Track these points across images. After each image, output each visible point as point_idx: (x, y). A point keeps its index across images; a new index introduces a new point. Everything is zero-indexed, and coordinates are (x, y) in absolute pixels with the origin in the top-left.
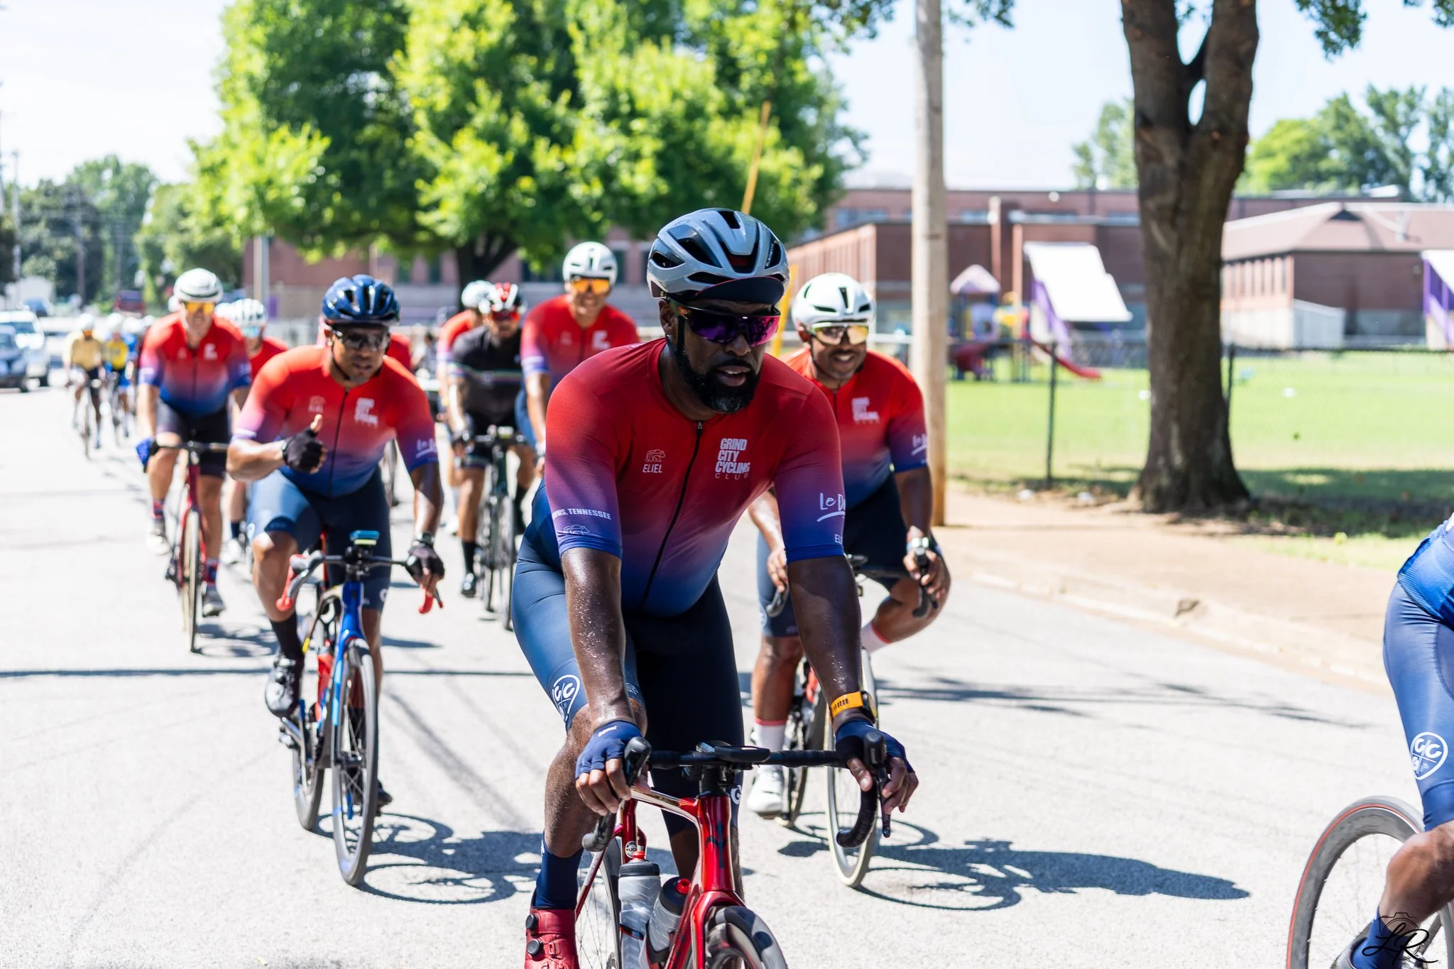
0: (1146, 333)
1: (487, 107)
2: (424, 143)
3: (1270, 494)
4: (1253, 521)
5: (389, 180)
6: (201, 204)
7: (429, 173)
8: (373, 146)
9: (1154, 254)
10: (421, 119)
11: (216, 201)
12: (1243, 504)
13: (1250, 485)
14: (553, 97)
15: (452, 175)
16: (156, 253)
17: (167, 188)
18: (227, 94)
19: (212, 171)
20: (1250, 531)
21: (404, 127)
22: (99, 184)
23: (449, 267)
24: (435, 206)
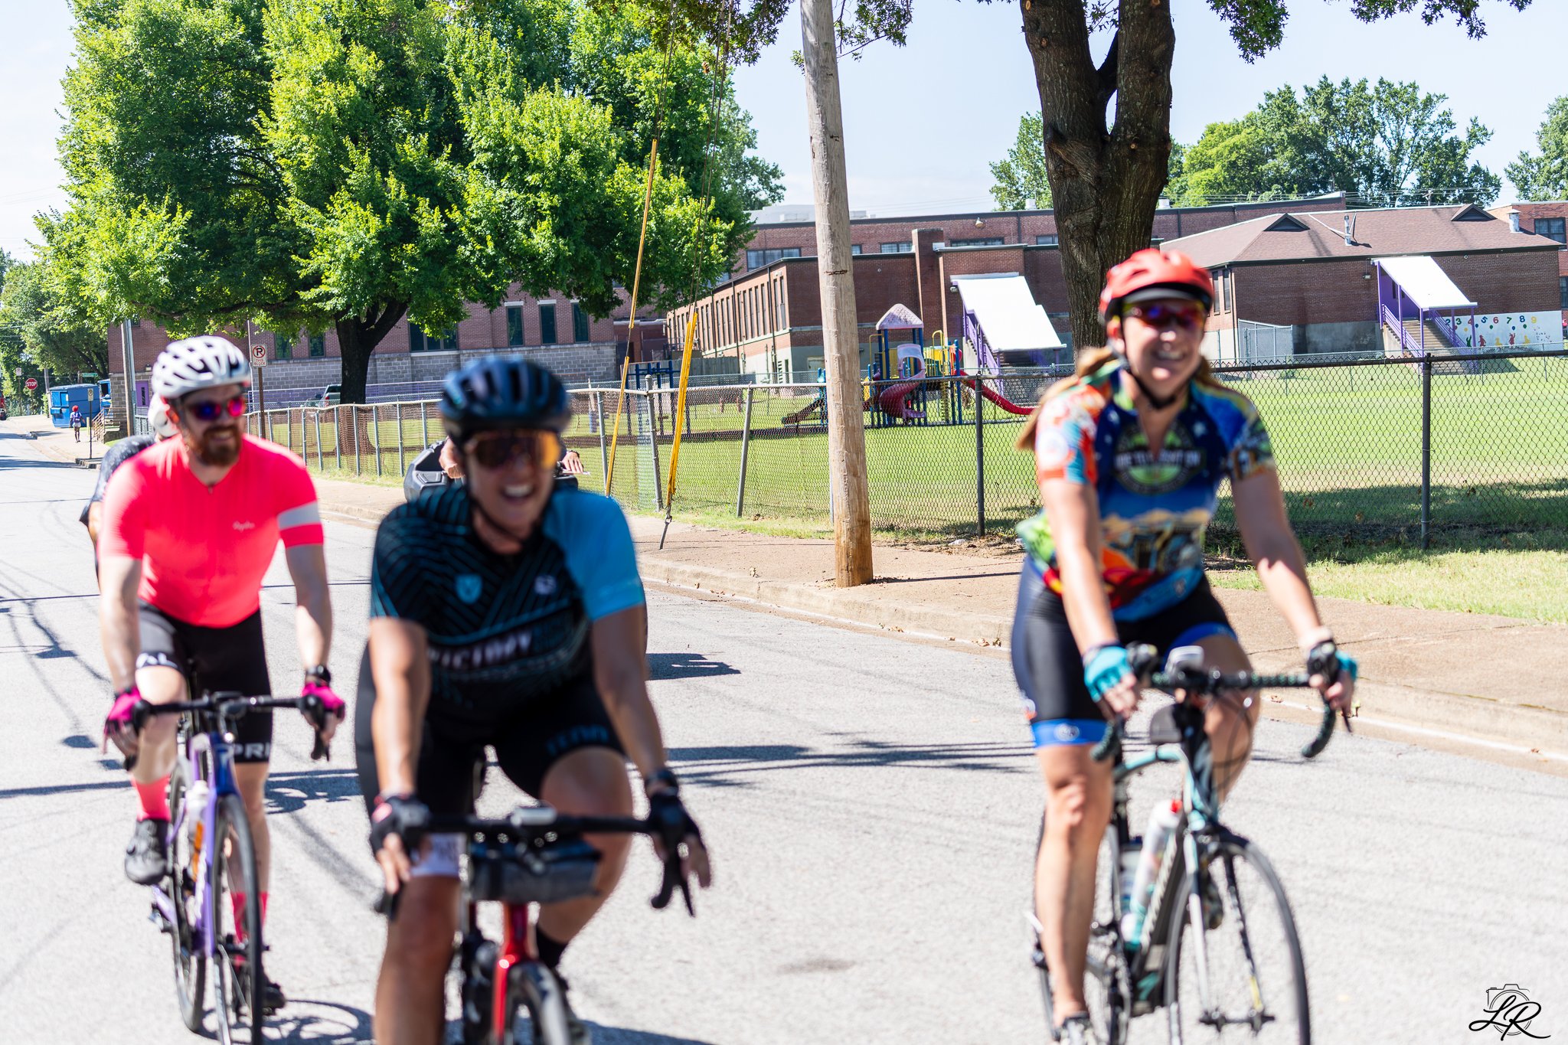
1: (360, 164)
2: (295, 208)
6: (57, 286)
7: (303, 244)
8: (240, 213)
10: (289, 181)
11: (75, 283)
17: (22, 269)
18: (77, 167)
21: (273, 191)
23: (331, 338)
24: (315, 279)
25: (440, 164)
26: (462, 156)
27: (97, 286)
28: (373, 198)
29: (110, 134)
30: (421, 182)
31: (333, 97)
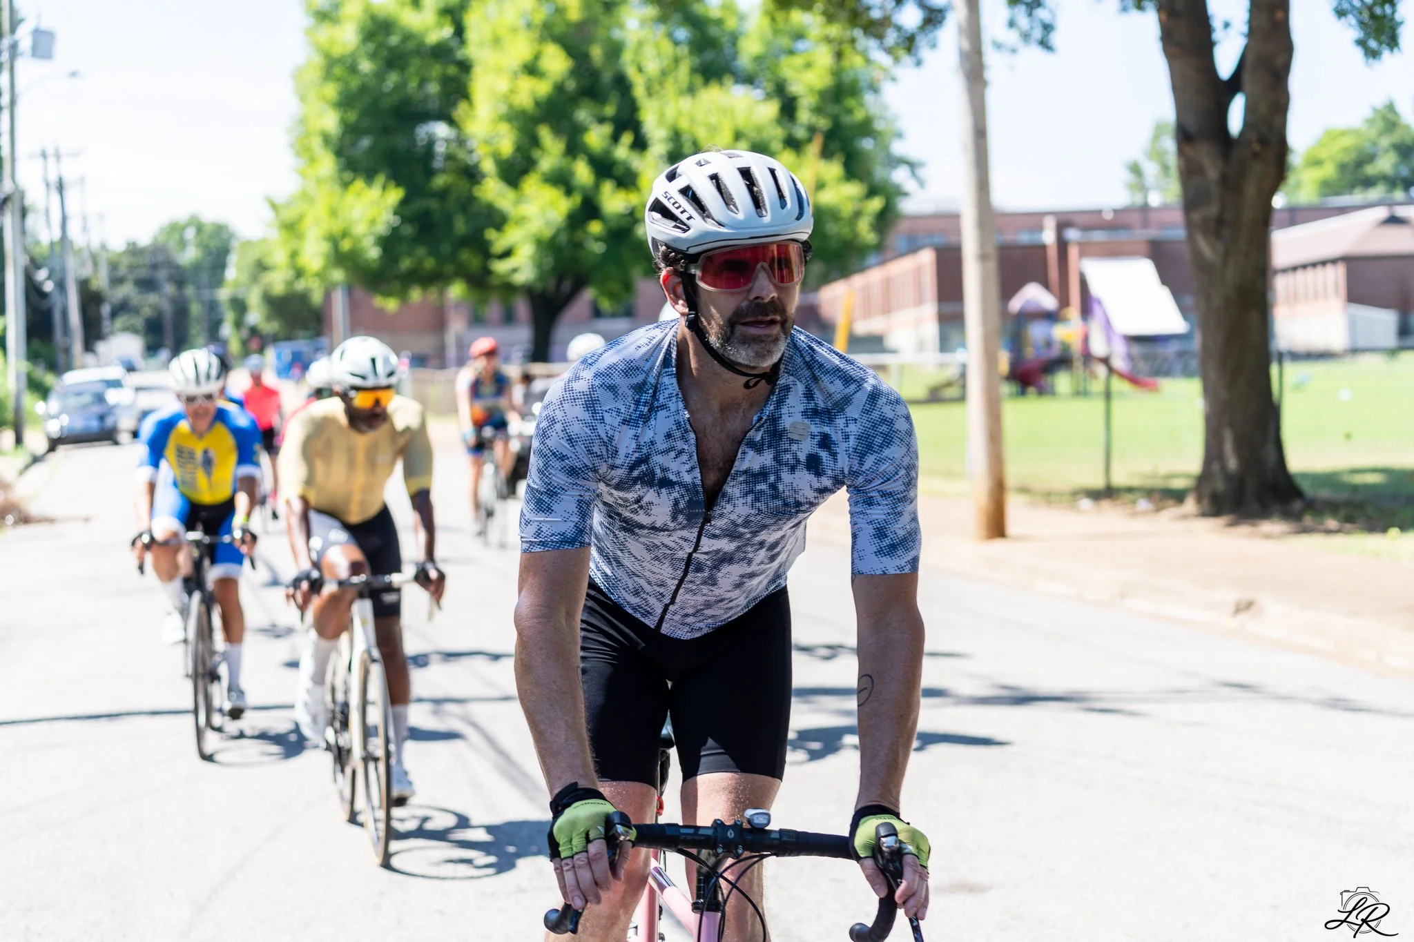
0: (1196, 344)
1: (551, 150)
2: (492, 190)
3: (1325, 494)
4: (1308, 520)
5: (460, 225)
6: (279, 257)
7: (498, 220)
8: (443, 194)
9: (1201, 265)
10: (488, 166)
11: (294, 255)
12: (1297, 505)
13: (1306, 487)
14: (615, 138)
15: (521, 221)
16: (240, 306)
17: (248, 244)
18: (302, 150)
19: (291, 228)
20: (1306, 531)
21: (472, 174)
22: (183, 243)
23: (522, 308)
24: (507, 254)
25: (622, 152)
26: (640, 144)
27: (314, 255)
28: (561, 180)
29: (331, 121)
30: (604, 167)
31: (529, 92)
